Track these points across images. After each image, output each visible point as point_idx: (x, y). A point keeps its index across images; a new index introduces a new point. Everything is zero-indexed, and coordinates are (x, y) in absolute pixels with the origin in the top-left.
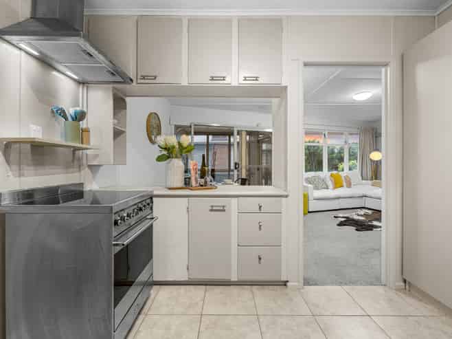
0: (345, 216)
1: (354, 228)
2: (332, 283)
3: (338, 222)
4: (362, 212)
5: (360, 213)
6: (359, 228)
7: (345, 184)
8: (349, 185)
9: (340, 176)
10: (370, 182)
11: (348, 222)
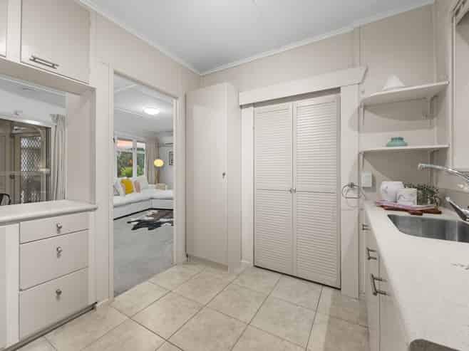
0: (138, 219)
1: (147, 229)
2: (140, 282)
3: (132, 227)
4: (150, 213)
5: (148, 214)
6: (151, 227)
7: (135, 189)
8: (138, 190)
9: (130, 182)
10: (154, 185)
11: (141, 224)
